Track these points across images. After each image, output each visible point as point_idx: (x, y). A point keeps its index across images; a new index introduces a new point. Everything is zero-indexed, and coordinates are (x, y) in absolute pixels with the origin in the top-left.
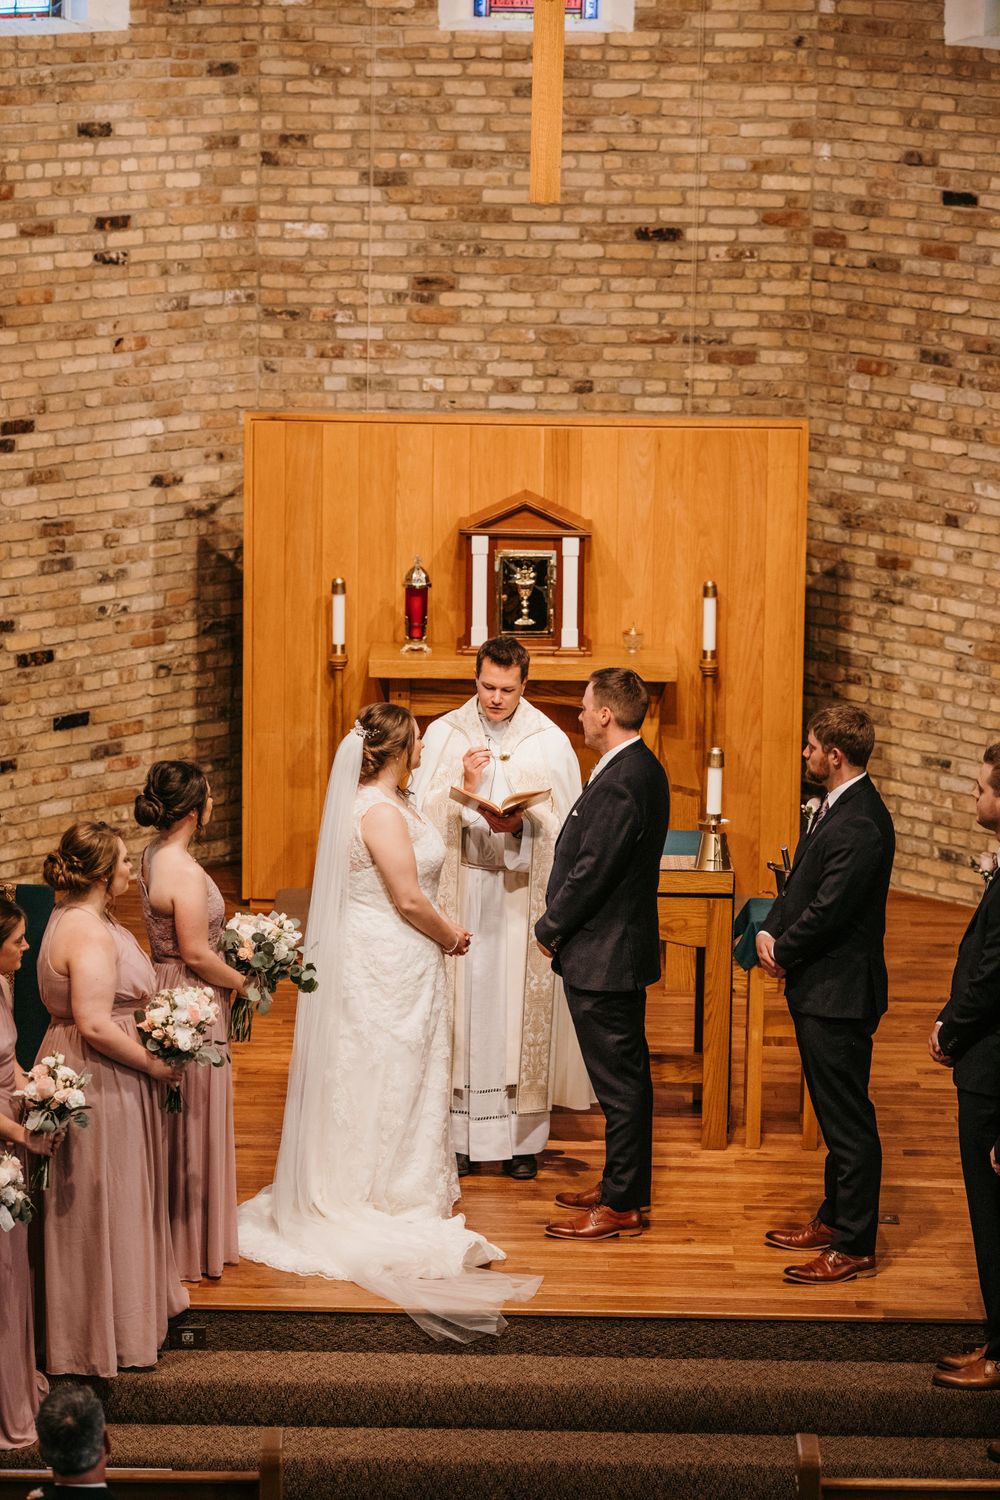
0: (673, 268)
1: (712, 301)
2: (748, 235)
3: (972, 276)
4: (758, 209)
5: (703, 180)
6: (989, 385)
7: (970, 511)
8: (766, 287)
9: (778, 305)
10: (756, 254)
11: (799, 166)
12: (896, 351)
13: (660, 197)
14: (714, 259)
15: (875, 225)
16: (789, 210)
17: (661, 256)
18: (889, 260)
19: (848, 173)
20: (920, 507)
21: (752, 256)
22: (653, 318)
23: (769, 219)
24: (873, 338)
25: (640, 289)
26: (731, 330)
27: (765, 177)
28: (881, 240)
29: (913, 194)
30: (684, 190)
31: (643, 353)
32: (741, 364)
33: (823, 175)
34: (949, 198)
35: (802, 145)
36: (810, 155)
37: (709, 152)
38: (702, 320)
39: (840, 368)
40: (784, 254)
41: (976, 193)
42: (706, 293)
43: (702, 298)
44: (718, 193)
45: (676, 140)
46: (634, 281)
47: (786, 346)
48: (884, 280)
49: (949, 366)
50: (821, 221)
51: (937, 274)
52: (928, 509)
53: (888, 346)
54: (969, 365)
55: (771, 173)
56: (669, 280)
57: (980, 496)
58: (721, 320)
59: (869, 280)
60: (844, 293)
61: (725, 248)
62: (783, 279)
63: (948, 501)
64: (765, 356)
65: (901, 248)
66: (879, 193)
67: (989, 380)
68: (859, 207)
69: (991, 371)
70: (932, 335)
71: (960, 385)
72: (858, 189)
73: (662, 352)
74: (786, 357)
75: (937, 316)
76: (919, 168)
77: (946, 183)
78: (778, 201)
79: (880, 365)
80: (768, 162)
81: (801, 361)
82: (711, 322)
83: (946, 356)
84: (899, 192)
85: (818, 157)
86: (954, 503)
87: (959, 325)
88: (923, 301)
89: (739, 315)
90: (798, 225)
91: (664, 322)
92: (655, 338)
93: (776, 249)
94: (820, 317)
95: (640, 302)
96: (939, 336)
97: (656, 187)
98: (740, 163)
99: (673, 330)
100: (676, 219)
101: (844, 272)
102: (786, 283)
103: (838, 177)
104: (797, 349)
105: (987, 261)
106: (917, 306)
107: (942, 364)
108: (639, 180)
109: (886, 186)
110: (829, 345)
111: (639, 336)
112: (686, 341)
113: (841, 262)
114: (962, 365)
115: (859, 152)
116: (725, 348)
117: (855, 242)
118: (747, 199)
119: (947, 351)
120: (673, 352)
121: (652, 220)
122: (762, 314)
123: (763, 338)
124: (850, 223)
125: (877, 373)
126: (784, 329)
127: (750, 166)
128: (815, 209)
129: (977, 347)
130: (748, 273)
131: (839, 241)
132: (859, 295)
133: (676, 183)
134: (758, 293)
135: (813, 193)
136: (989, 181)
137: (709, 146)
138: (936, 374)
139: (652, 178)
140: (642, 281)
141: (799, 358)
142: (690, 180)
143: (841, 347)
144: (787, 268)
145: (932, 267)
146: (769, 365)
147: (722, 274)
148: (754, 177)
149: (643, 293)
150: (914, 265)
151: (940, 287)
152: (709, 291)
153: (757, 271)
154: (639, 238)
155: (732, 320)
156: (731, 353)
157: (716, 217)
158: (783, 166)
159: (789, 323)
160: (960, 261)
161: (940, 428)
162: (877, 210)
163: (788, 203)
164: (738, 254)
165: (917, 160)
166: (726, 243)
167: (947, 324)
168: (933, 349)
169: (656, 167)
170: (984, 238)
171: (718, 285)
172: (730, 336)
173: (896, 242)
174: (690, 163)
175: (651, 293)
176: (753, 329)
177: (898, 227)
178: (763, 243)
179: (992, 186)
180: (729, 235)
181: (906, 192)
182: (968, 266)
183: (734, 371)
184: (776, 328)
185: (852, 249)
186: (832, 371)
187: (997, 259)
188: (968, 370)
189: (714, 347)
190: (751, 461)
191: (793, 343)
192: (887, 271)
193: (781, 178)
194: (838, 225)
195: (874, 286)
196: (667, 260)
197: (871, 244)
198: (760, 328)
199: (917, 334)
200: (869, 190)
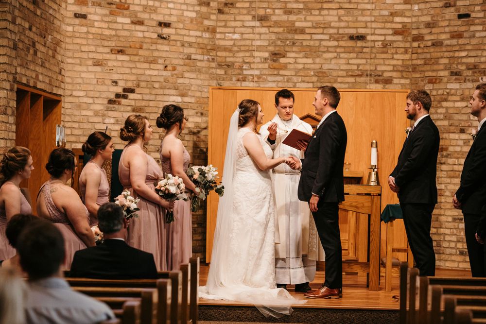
0: (363, 50)
1: (376, 61)
2: (389, 38)
3: (469, 42)
4: (392, 29)
5: (373, 19)
6: (475, 80)
7: (469, 126)
8: (395, 56)
9: (400, 63)
10: (392, 45)
11: (407, 14)
12: (442, 74)
13: (358, 25)
14: (377, 46)
15: (434, 30)
16: (403, 29)
17: (358, 45)
18: (439, 42)
19: (425, 14)
20: (451, 128)
21: (390, 45)
22: (355, 67)
23: (396, 32)
24: (434, 70)
25: (351, 57)
26: (383, 72)
27: (395, 18)
28: (436, 35)
29: (447, 17)
30: (366, 22)
31: (352, 80)
32: (387, 84)
33: (416, 16)
34: (460, 16)
35: (408, 7)
36: (411, 10)
37: (375, 9)
38: (373, 68)
39: (422, 83)
40: (402, 45)
41: (470, 13)
42: (374, 58)
43: (373, 60)
44: (378, 23)
45: (363, 5)
46: (349, 54)
47: (403, 77)
48: (437, 49)
49: (461, 75)
50: (415, 32)
51: (456, 44)
52: (454, 128)
53: (439, 72)
54: (468, 74)
55: (397, 16)
56: (361, 54)
57: (472, 120)
58: (379, 68)
59: (432, 50)
60: (423, 56)
61: (381, 43)
62: (401, 54)
63: (461, 124)
64: (395, 81)
65: (443, 37)
66: (435, 19)
67: (475, 78)
68: (428, 25)
69: (476, 75)
70: (455, 66)
71: (465, 82)
72: (428, 19)
73: (358, 79)
74: (403, 81)
75: (456, 59)
76: (449, 8)
77: (459, 11)
78: (400, 26)
79: (436, 79)
80: (396, 12)
81: (408, 83)
82: (376, 69)
83: (459, 72)
84: (442, 17)
85: (414, 10)
86: (463, 124)
87: (464, 60)
88: (451, 54)
89: (386, 66)
90: (407, 34)
91: (359, 68)
92: (356, 74)
93: (399, 43)
94: (415, 66)
95: (351, 62)
96: (457, 66)
97: (357, 21)
98: (386, 13)
99: (362, 71)
100: (363, 32)
101: (423, 49)
102: (402, 55)
103: (421, 16)
104: (407, 78)
105: (474, 36)
106: (449, 56)
107: (459, 75)
108: (351, 19)
109: (438, 16)
110: (418, 75)
111: (350, 73)
112: (367, 75)
113: (422, 46)
114: (465, 75)
115: (428, 5)
116: (381, 78)
117: (427, 38)
118: (389, 25)
119: (459, 70)
120: (362, 79)
121: (355, 32)
122: (394, 66)
123: (394, 74)
124: (425, 31)
125: (435, 83)
126: (402, 71)
127: (390, 14)
128: (412, 29)
129: (471, 67)
130: (389, 52)
131: (421, 38)
132: (428, 56)
133: (364, 20)
134: (393, 58)
135: (412, 23)
136: (474, 8)
137: (375, 7)
138: (456, 79)
139: (355, 18)
140: (351, 54)
141: (407, 81)
142: (368, 19)
143: (422, 75)
144: (403, 50)
145: (454, 42)
146: (396, 84)
147: (380, 52)
148: (391, 17)
149: (352, 58)
150: (448, 42)
151: (457, 48)
152: (375, 58)
153: (392, 51)
154: (350, 39)
155: (384, 68)
156: (383, 80)
157: (377, 31)
158: (401, 14)
159: (403, 69)
160: (464, 38)
161: (458, 98)
162: (434, 25)
163: (403, 27)
164: (385, 45)
165: (448, 5)
166: (381, 41)
167: (460, 61)
168: (455, 71)
169: (356, 14)
170: (473, 28)
171: (378, 56)
172: (382, 74)
173: (441, 35)
174: (368, 13)
175: (355, 58)
176: (391, 71)
177: (442, 30)
178: (394, 41)
179: (476, 9)
180: (382, 38)
181: (445, 16)
182: (467, 39)
183: (384, 86)
184: (399, 71)
185: (426, 40)
186: (419, 84)
187: (478, 35)
188: (467, 76)
189: (377, 78)
190: (390, 104)
191: (405, 76)
192: (438, 46)
193: (401, 18)
194: (421, 33)
195: (434, 52)
196: (360, 47)
197: (432, 37)
198: (393, 71)
199: (449, 66)
200: (432, 18)
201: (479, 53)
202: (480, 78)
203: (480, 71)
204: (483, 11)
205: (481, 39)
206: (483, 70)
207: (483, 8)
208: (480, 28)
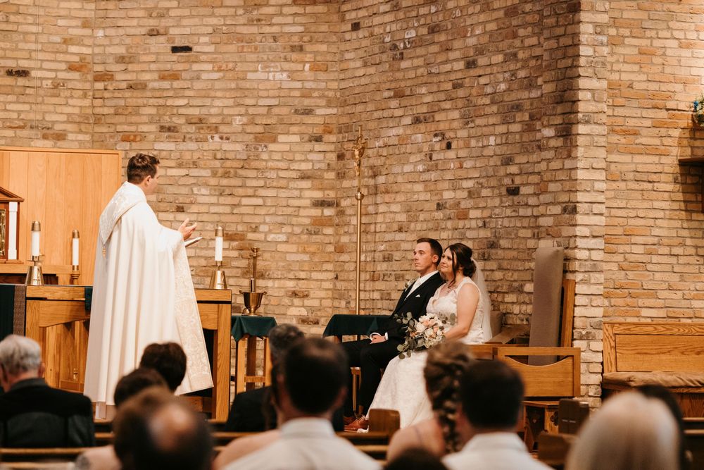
0: (25, 90)
1: (44, 108)
2: (62, 75)
3: (190, 86)
4: (67, 62)
5: (40, 47)
6: (201, 138)
7: (191, 203)
8: (71, 102)
9: (77, 111)
10: (65, 85)
11: (87, 41)
12: (145, 128)
13: (19, 54)
14: (45, 86)
15: (130, 67)
16: (81, 64)
17: (18, 84)
18: (140, 83)
19: (115, 43)
20: (160, 204)
21: (64, 86)
22: (15, 116)
23: (72, 68)
24: (132, 123)
25: (8, 100)
26: (54, 122)
27: (70, 46)
28: (135, 74)
29: (153, 49)
30: (30, 51)
31: (10, 133)
32: (59, 140)
33: (100, 46)
34: (175, 50)
35: (88, 32)
36: (92, 36)
37: (43, 33)
38: (39, 117)
39: (111, 140)
40: (79, 85)
41: (190, 45)
42: (41, 104)
43: (39, 106)
44: (47, 53)
45: (26, 26)
46: (5, 96)
47: (80, 132)
48: (137, 93)
49: (177, 132)
50: (99, 68)
51: (169, 87)
52: (166, 204)
53: (140, 126)
54: (189, 130)
55: (73, 44)
56: (23, 96)
57: (197, 194)
58: (48, 118)
59: (128, 94)
60: (114, 102)
61: (51, 81)
62: (79, 98)
63: (178, 199)
64: (70, 136)
65: (147, 76)
66: (133, 51)
67: (201, 136)
68: (121, 59)
69: (202, 131)
70: (167, 118)
71: (184, 141)
72: (121, 50)
73: (20, 133)
74: (81, 137)
75: (169, 108)
76: (158, 37)
77: (173, 42)
78: (76, 59)
79: (135, 136)
80: (71, 39)
81: (88, 139)
82: (44, 118)
83: (174, 127)
84: (145, 49)
85: (96, 37)
86: (181, 199)
87: (182, 111)
88: (161, 102)
89: (57, 115)
90: (86, 71)
91: (21, 117)
92: (16, 126)
93: (75, 82)
94: (99, 117)
95: (9, 107)
96: (170, 118)
97: (17, 49)
98: (58, 39)
99: (25, 122)
100: (26, 66)
101: (113, 93)
102: (80, 100)
103: (109, 46)
104: (86, 133)
105: (198, 78)
106: (157, 104)
107: (173, 132)
108: (8, 45)
109: (137, 47)
110: (104, 129)
111: (8, 124)
112: (31, 127)
113: (109, 87)
114: (185, 131)
115: (121, 31)
116: (50, 132)
117: (119, 77)
118: (61, 57)
119: (175, 125)
120: (25, 133)
121: (14, 65)
122: (69, 115)
123: (69, 127)
124: (115, 68)
125: (134, 141)
126: (79, 123)
127: (63, 40)
128: (94, 63)
129: (193, 121)
130: (62, 94)
131: (109, 77)
132: (122, 103)
133: (26, 48)
134: (67, 104)
135: (93, 55)
136: (199, 39)
137: (43, 30)
138: (169, 137)
139: (14, 45)
140: (9, 96)
141: (87, 137)
142: (33, 46)
143: (112, 130)
144: (81, 93)
145: (166, 84)
146: (72, 141)
147: (49, 94)
148: (64, 46)
149: (10, 103)
150: (156, 85)
151: (171, 93)
152: (42, 103)
153: (66, 94)
154: (8, 75)
155: (54, 118)
156: (54, 134)
157: (46, 65)
158: (79, 41)
159: (81, 120)
160: (182, 79)
161: (172, 164)
162: (132, 59)
163: (81, 60)
164: (57, 85)
165: (155, 33)
166: (51, 79)
167: (175, 111)
168: (167, 125)
169: (16, 39)
170: (196, 67)
171: (47, 100)
172: (53, 125)
173: (144, 74)
174: (33, 38)
175: (14, 102)
176: (64, 122)
177: (145, 67)
178: (68, 80)
179: (201, 41)
180: (52, 75)
181: (149, 49)
182: (187, 82)
183: (55, 143)
184: (75, 122)
185: (116, 81)
186: (106, 143)
187: (204, 76)
188: (188, 133)
189: (45, 131)
190: (94, 170)
191: (84, 130)
192: (138, 89)
193: (78, 47)
194: (108, 69)
195: (131, 97)
196: (22, 86)
197: (128, 77)
198: (68, 122)
199: (158, 119)
200: (127, 50)
201: (208, 102)
202: (209, 137)
203: (208, 127)
204: (212, 43)
205: (209, 82)
206: (214, 125)
207: (214, 40)
208: (209, 67)
